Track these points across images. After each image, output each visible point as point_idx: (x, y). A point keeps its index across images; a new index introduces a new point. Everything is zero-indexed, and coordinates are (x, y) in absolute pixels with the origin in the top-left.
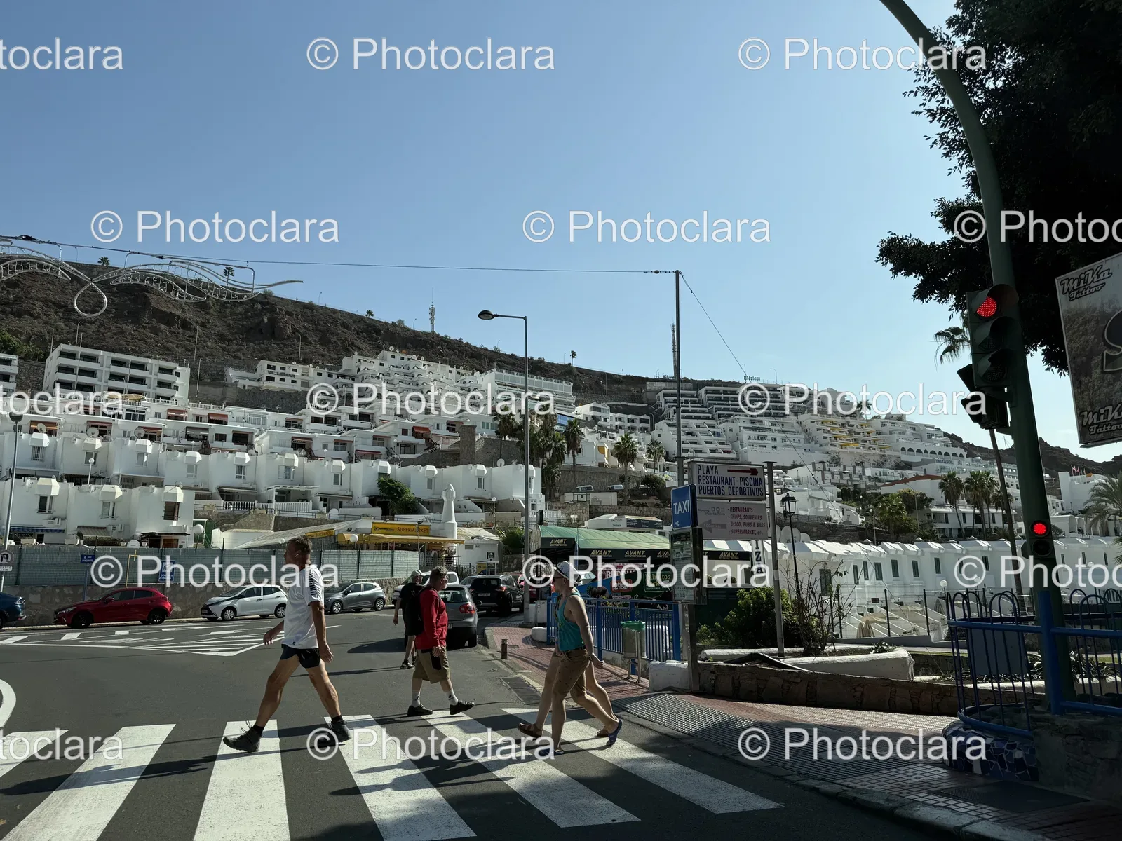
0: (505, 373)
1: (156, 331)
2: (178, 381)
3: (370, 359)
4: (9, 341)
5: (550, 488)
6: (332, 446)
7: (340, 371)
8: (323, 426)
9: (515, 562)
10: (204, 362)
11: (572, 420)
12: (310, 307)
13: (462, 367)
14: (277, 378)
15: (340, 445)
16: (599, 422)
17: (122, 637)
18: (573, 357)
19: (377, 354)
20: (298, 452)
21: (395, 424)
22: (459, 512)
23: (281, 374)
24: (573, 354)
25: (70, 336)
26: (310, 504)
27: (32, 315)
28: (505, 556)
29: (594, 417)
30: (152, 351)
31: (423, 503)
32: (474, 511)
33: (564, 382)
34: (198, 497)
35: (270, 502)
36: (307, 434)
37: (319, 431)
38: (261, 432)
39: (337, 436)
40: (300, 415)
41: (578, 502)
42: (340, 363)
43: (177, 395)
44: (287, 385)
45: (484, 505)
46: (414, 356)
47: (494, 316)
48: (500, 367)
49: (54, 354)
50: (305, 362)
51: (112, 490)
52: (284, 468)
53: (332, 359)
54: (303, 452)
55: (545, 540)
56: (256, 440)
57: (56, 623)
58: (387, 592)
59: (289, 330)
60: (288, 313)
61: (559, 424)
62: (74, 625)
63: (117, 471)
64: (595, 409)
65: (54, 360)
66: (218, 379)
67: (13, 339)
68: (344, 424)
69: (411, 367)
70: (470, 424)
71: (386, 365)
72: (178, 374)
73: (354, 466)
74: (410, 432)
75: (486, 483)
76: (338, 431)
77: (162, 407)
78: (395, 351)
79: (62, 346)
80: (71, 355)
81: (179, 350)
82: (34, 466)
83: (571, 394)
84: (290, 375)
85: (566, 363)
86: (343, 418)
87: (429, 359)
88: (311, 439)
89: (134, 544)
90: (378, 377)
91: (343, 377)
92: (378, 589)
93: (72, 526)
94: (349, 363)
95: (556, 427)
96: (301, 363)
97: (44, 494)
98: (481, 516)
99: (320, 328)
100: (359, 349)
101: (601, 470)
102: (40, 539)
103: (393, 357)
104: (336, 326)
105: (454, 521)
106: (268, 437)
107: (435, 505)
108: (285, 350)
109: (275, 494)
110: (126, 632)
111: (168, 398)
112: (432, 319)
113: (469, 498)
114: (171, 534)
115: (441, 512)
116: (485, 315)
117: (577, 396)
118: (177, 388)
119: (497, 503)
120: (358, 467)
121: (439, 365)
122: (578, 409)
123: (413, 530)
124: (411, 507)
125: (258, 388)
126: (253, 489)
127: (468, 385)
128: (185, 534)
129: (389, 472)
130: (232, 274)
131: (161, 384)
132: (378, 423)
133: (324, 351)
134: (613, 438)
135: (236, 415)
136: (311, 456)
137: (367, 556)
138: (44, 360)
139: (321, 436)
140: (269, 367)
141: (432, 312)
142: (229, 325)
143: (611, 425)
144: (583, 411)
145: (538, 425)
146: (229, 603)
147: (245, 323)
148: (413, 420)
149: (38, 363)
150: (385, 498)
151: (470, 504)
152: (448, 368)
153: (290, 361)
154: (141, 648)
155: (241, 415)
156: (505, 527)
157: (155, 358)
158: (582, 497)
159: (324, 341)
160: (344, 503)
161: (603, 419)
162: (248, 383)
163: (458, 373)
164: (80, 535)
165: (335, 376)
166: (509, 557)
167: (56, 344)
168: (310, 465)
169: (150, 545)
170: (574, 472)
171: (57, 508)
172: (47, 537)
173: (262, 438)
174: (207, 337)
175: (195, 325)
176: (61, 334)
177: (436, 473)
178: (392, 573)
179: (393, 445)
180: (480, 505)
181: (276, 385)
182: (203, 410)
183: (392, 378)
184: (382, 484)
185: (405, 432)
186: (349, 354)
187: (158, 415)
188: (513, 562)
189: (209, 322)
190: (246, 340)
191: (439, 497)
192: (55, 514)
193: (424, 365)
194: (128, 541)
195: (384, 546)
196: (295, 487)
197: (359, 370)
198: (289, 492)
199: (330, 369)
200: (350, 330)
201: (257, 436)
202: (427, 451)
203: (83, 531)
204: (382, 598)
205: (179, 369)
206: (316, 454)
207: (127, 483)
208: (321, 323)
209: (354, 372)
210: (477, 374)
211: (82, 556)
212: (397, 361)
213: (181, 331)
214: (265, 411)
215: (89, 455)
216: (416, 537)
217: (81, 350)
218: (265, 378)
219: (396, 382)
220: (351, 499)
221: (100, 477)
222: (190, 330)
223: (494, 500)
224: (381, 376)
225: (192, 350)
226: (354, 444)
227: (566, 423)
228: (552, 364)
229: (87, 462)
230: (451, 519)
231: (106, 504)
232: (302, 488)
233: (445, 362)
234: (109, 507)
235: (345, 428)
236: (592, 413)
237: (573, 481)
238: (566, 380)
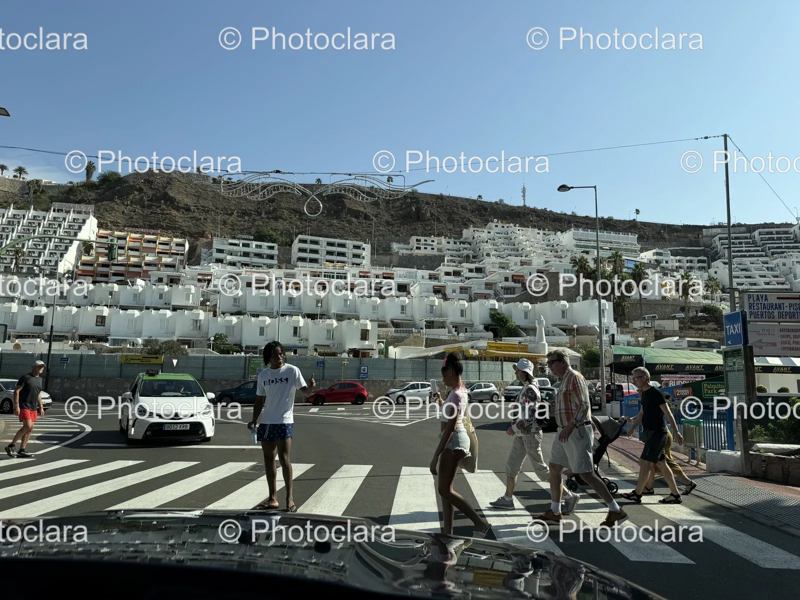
0: (581, 231)
1: (350, 222)
2: (364, 253)
3: (480, 230)
4: (272, 235)
5: (621, 316)
6: (458, 291)
7: (461, 240)
8: (452, 278)
9: (594, 372)
10: (378, 240)
11: (638, 263)
12: (441, 197)
13: (547, 229)
14: (423, 247)
15: (463, 290)
16: (662, 264)
17: (341, 411)
18: (637, 214)
19: (486, 225)
20: (437, 296)
21: (500, 274)
22: (549, 335)
23: (425, 244)
24: (638, 211)
25: (303, 230)
26: (447, 329)
27: (283, 219)
28: (587, 368)
29: (656, 261)
30: (349, 235)
31: (522, 329)
32: (560, 335)
33: (630, 234)
34: (380, 326)
35: (422, 329)
36: (442, 284)
37: (450, 281)
38: (414, 283)
39: (461, 284)
40: (438, 271)
41: (645, 328)
42: (462, 234)
43: (364, 262)
44: (429, 252)
45: (567, 330)
46: (512, 225)
47: (569, 188)
48: (577, 227)
49: (296, 241)
50: (439, 235)
51: (331, 323)
52: (429, 306)
53: (456, 231)
54: (440, 296)
55: (617, 357)
56: (411, 288)
57: (306, 402)
58: (500, 390)
59: (428, 215)
60: (427, 203)
61: (626, 268)
62: (315, 404)
63: (333, 311)
64: (658, 254)
65: (296, 245)
66: (387, 250)
67: (274, 234)
68: (466, 275)
69: (509, 232)
70: (554, 271)
71: (492, 233)
72: (364, 249)
73: (473, 303)
74: (510, 279)
75: (568, 314)
76: (462, 281)
77: (356, 270)
78: (498, 222)
79: (300, 236)
80: (305, 241)
81: (364, 233)
82: (289, 309)
83: (636, 243)
84: (430, 245)
85: (632, 219)
86: (464, 272)
87: (522, 225)
88: (445, 287)
89: (345, 355)
90: (487, 242)
91: (464, 243)
92: (493, 388)
93: (311, 344)
94: (467, 233)
95: (625, 270)
96: (436, 236)
97: (296, 326)
98: (565, 338)
99: (448, 211)
100: (473, 222)
101: (664, 302)
102: (295, 352)
103: (496, 226)
104: (458, 208)
105: (545, 342)
106: (419, 286)
107: (531, 331)
108: (426, 228)
109: (425, 323)
110: (343, 409)
111: (359, 265)
112: (524, 196)
113: (555, 325)
114: (365, 349)
115: (535, 336)
116: (563, 188)
117: (641, 245)
118: (363, 258)
119: (577, 329)
120: (476, 304)
121: (530, 229)
122: (643, 255)
123: (515, 348)
124: (514, 332)
125: (411, 255)
126: (411, 320)
127: (552, 242)
128: (373, 349)
129: (497, 308)
130: (392, 181)
131: (355, 256)
132: (488, 274)
133: (450, 226)
134: (674, 277)
135: (399, 273)
136: (445, 298)
137: (485, 365)
138: (290, 245)
139: (451, 284)
140: (417, 240)
141: (524, 191)
142: (392, 215)
143: (672, 266)
144: (647, 256)
145: (609, 269)
146: (400, 393)
147: (401, 212)
148: (512, 270)
149: (288, 247)
150: (495, 325)
151: (556, 329)
152: (536, 231)
153: (430, 235)
154: (351, 418)
155: (402, 273)
156: (584, 347)
157: (351, 240)
158: (648, 324)
159: (451, 220)
160: (468, 330)
161: (664, 262)
162: (405, 252)
163: (544, 234)
164: (316, 350)
165: (458, 243)
166: (588, 369)
167: (296, 236)
168: (445, 304)
169: (354, 356)
170: (640, 304)
171: (303, 333)
172: (299, 351)
173: (415, 288)
174: (379, 224)
175: (372, 217)
176: (299, 228)
177: (530, 307)
178: (502, 378)
179: (499, 289)
180: (564, 330)
181: (422, 252)
182: (380, 271)
183: (496, 241)
184: (492, 316)
185: (507, 279)
186: (466, 226)
187: (354, 276)
188: (592, 373)
189: (380, 214)
190: (402, 224)
191: (533, 325)
192: (302, 337)
193: (519, 230)
194: (341, 353)
195: (496, 359)
196: (436, 319)
197: (474, 238)
198: (433, 322)
199: (455, 238)
200: (467, 210)
201: (412, 286)
202: (523, 292)
203: (317, 347)
204: (496, 394)
205: (364, 246)
206: (449, 297)
207: (340, 318)
208: (448, 207)
209: (470, 240)
210: (559, 233)
211: (318, 362)
212: (499, 229)
213: (364, 221)
214: (416, 270)
215: (318, 302)
216: (518, 353)
217: (309, 238)
218: (415, 248)
219: (499, 244)
220: (472, 326)
221: (324, 315)
222: (369, 220)
223: (575, 326)
224: (489, 240)
225: (371, 233)
226: (472, 289)
227: (633, 266)
228: (620, 221)
229: (317, 306)
230: (542, 341)
231: (328, 331)
232: (441, 319)
233: (534, 227)
234: (330, 332)
235: (466, 278)
236: (655, 257)
237: (640, 311)
238: (631, 232)
